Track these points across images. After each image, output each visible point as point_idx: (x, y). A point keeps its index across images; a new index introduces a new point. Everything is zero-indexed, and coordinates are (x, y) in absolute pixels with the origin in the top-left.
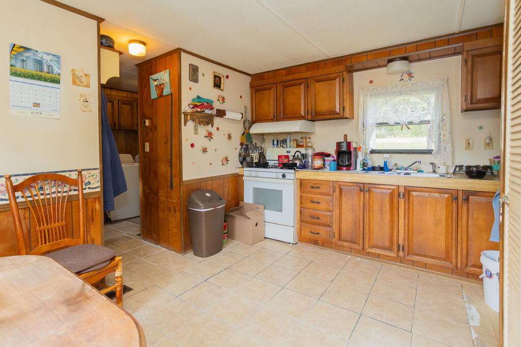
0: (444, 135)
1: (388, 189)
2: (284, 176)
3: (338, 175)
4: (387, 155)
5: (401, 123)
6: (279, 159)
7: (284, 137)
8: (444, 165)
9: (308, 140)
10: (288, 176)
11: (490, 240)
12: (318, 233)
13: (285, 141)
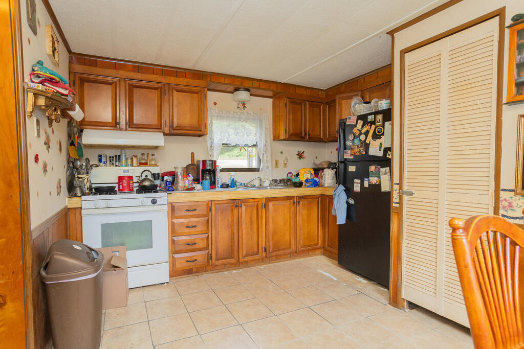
0: (267, 157)
1: (255, 202)
2: (154, 202)
3: (215, 194)
4: (233, 173)
5: (241, 146)
6: (119, 182)
7: (117, 152)
8: (267, 180)
9: (150, 157)
10: (159, 201)
11: (337, 224)
12: (196, 260)
13: (118, 158)
